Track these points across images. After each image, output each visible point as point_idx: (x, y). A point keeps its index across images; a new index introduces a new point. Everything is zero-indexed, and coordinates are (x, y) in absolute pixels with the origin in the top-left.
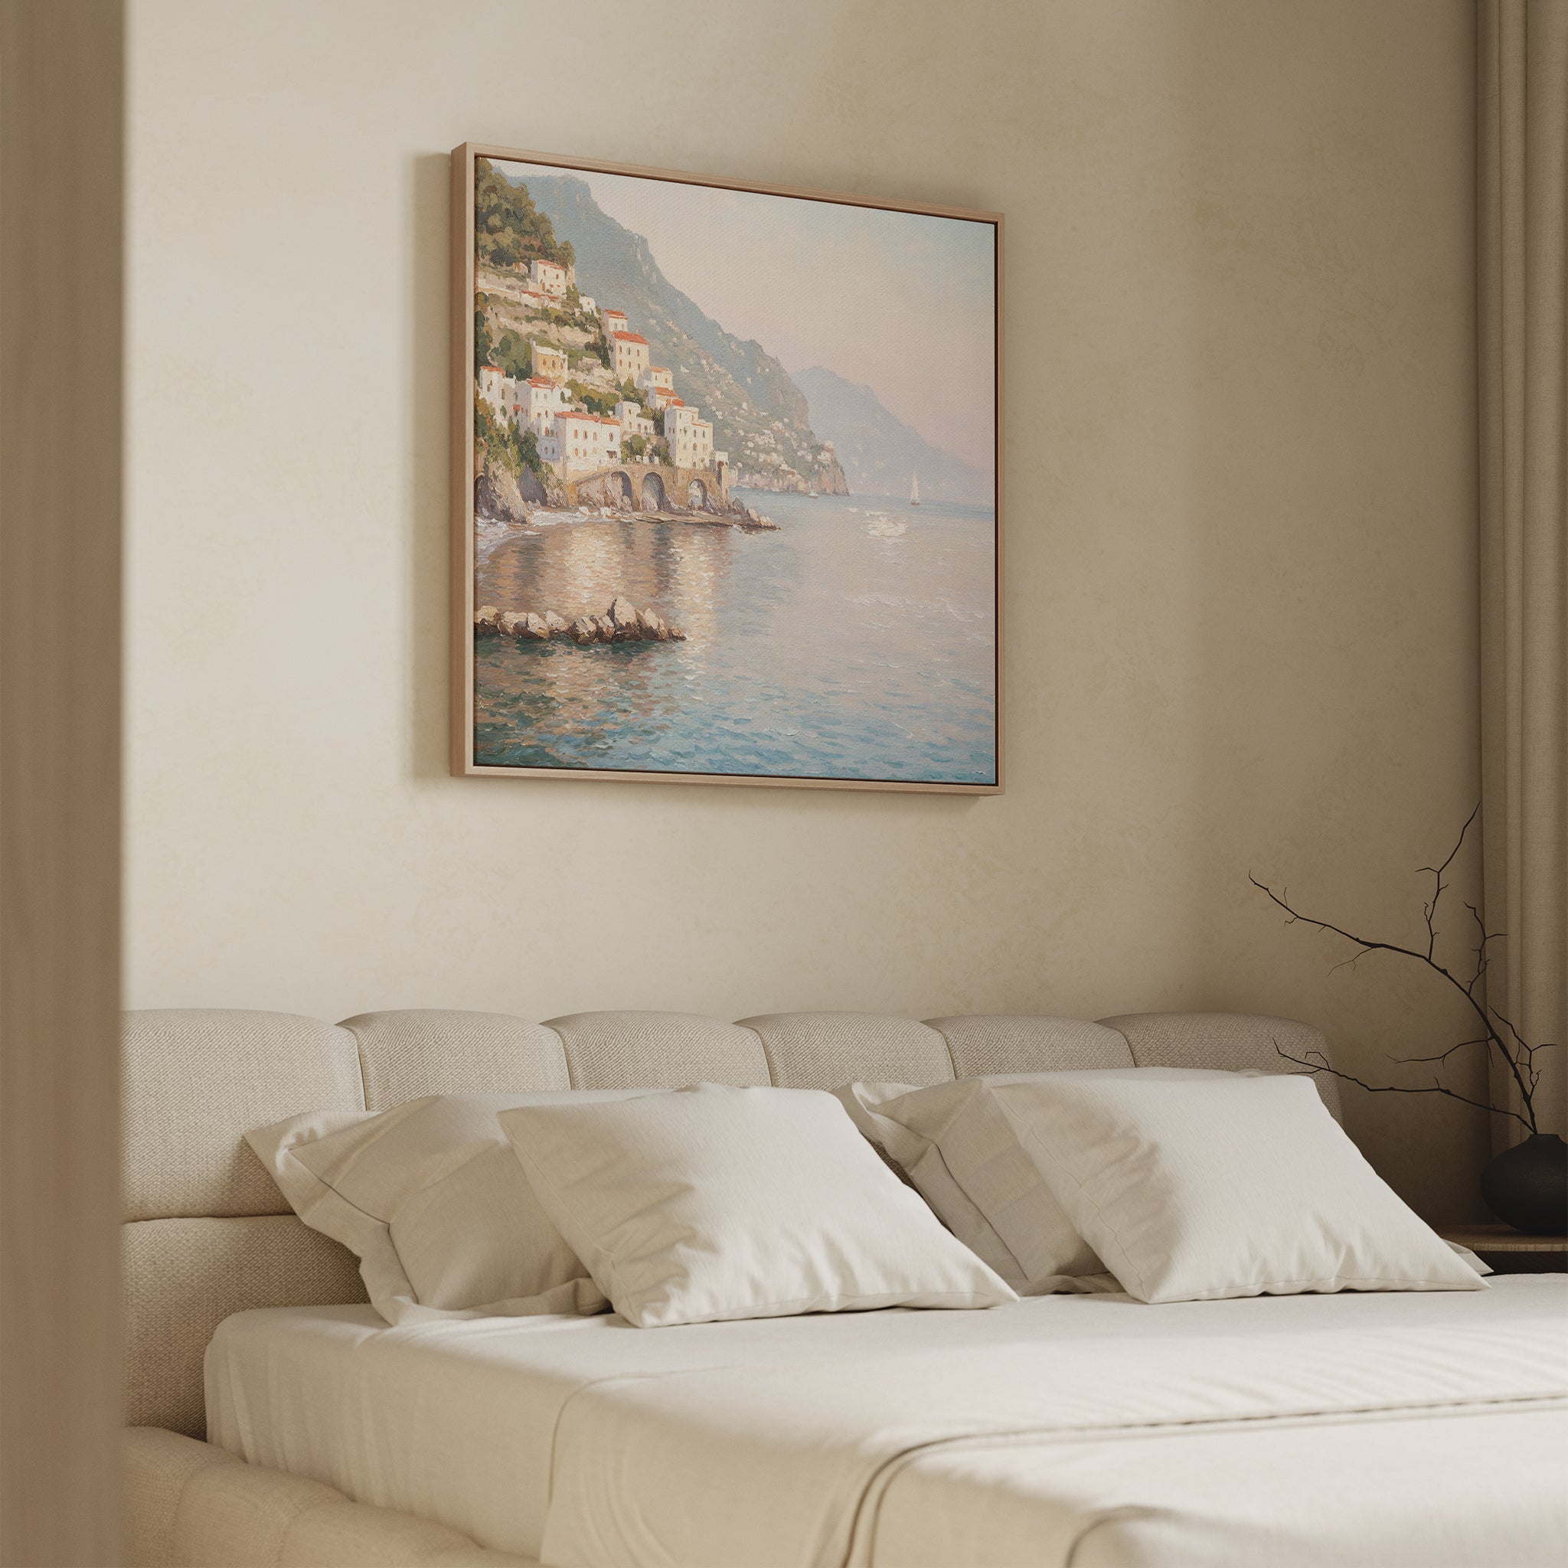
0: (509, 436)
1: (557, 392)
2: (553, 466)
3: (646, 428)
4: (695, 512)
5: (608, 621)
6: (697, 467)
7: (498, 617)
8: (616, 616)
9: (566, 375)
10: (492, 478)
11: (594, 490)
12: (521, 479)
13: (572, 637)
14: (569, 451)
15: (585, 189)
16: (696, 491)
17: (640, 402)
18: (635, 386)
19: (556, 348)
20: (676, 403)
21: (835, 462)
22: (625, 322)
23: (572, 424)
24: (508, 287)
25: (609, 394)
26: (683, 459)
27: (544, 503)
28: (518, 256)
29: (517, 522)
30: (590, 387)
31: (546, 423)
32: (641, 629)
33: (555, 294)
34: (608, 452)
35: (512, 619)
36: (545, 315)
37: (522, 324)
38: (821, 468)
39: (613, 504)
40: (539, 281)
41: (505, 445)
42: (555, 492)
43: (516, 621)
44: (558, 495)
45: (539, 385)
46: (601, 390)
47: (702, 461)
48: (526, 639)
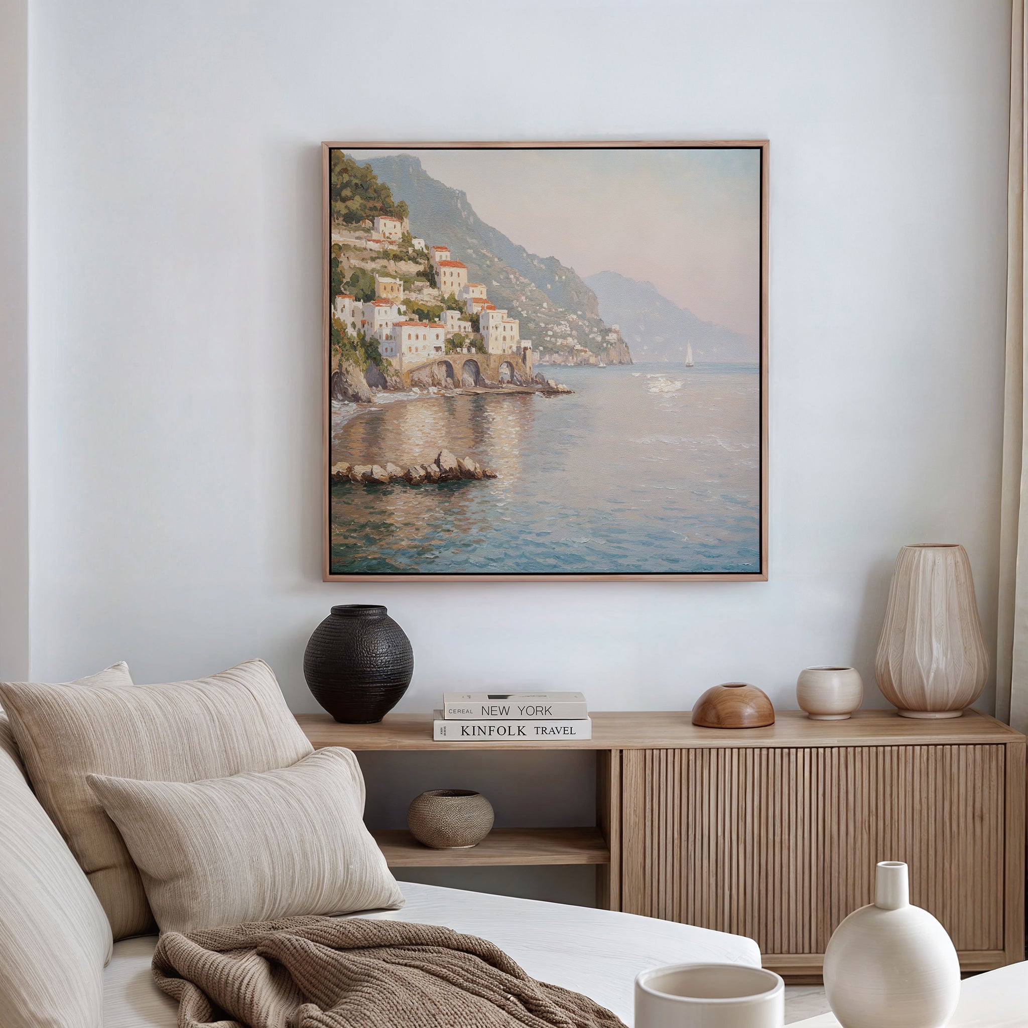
0: (357, 343)
1: (395, 308)
2: (391, 361)
3: (465, 328)
4: (504, 385)
5: (435, 468)
6: (506, 352)
7: (350, 469)
8: (441, 464)
9: (402, 296)
10: (345, 372)
11: (424, 376)
12: (367, 372)
13: (407, 481)
14: (404, 349)
15: (417, 162)
16: (505, 371)
17: (460, 310)
18: (457, 298)
19: (394, 277)
20: (489, 308)
21: (620, 340)
22: (448, 253)
23: (406, 330)
24: (357, 238)
25: (436, 306)
26: (495, 348)
27: (385, 387)
28: (364, 215)
29: (364, 402)
30: (421, 302)
31: (386, 331)
32: (461, 472)
33: (393, 239)
34: (435, 347)
35: (360, 470)
36: (386, 255)
37: (367, 263)
38: (609, 346)
39: (439, 384)
40: (381, 232)
41: (355, 348)
42: (393, 378)
43: (363, 472)
44: (396, 381)
45: (381, 304)
46: (429, 304)
47: (510, 348)
48: (372, 484)
